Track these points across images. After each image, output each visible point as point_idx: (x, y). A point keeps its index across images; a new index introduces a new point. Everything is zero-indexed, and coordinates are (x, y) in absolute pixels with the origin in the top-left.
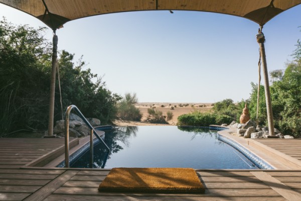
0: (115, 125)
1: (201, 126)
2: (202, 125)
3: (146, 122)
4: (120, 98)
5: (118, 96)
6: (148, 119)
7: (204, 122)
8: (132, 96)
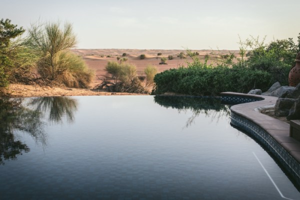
0: (9, 96)
1: (206, 94)
2: (209, 94)
3: (99, 89)
4: (19, 32)
5: (12, 27)
6: (105, 83)
7: (213, 86)
8: (62, 29)
